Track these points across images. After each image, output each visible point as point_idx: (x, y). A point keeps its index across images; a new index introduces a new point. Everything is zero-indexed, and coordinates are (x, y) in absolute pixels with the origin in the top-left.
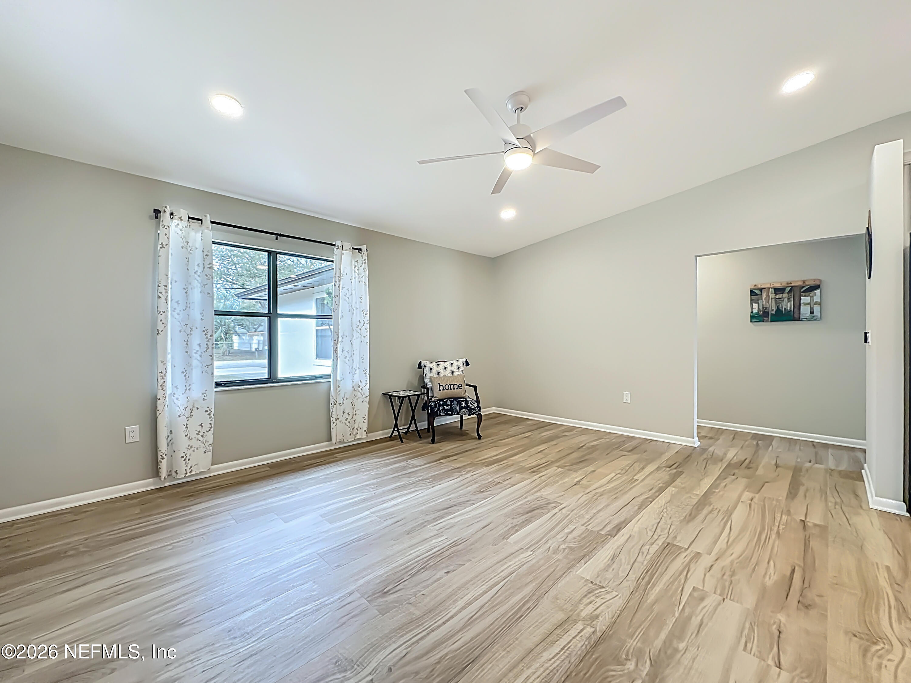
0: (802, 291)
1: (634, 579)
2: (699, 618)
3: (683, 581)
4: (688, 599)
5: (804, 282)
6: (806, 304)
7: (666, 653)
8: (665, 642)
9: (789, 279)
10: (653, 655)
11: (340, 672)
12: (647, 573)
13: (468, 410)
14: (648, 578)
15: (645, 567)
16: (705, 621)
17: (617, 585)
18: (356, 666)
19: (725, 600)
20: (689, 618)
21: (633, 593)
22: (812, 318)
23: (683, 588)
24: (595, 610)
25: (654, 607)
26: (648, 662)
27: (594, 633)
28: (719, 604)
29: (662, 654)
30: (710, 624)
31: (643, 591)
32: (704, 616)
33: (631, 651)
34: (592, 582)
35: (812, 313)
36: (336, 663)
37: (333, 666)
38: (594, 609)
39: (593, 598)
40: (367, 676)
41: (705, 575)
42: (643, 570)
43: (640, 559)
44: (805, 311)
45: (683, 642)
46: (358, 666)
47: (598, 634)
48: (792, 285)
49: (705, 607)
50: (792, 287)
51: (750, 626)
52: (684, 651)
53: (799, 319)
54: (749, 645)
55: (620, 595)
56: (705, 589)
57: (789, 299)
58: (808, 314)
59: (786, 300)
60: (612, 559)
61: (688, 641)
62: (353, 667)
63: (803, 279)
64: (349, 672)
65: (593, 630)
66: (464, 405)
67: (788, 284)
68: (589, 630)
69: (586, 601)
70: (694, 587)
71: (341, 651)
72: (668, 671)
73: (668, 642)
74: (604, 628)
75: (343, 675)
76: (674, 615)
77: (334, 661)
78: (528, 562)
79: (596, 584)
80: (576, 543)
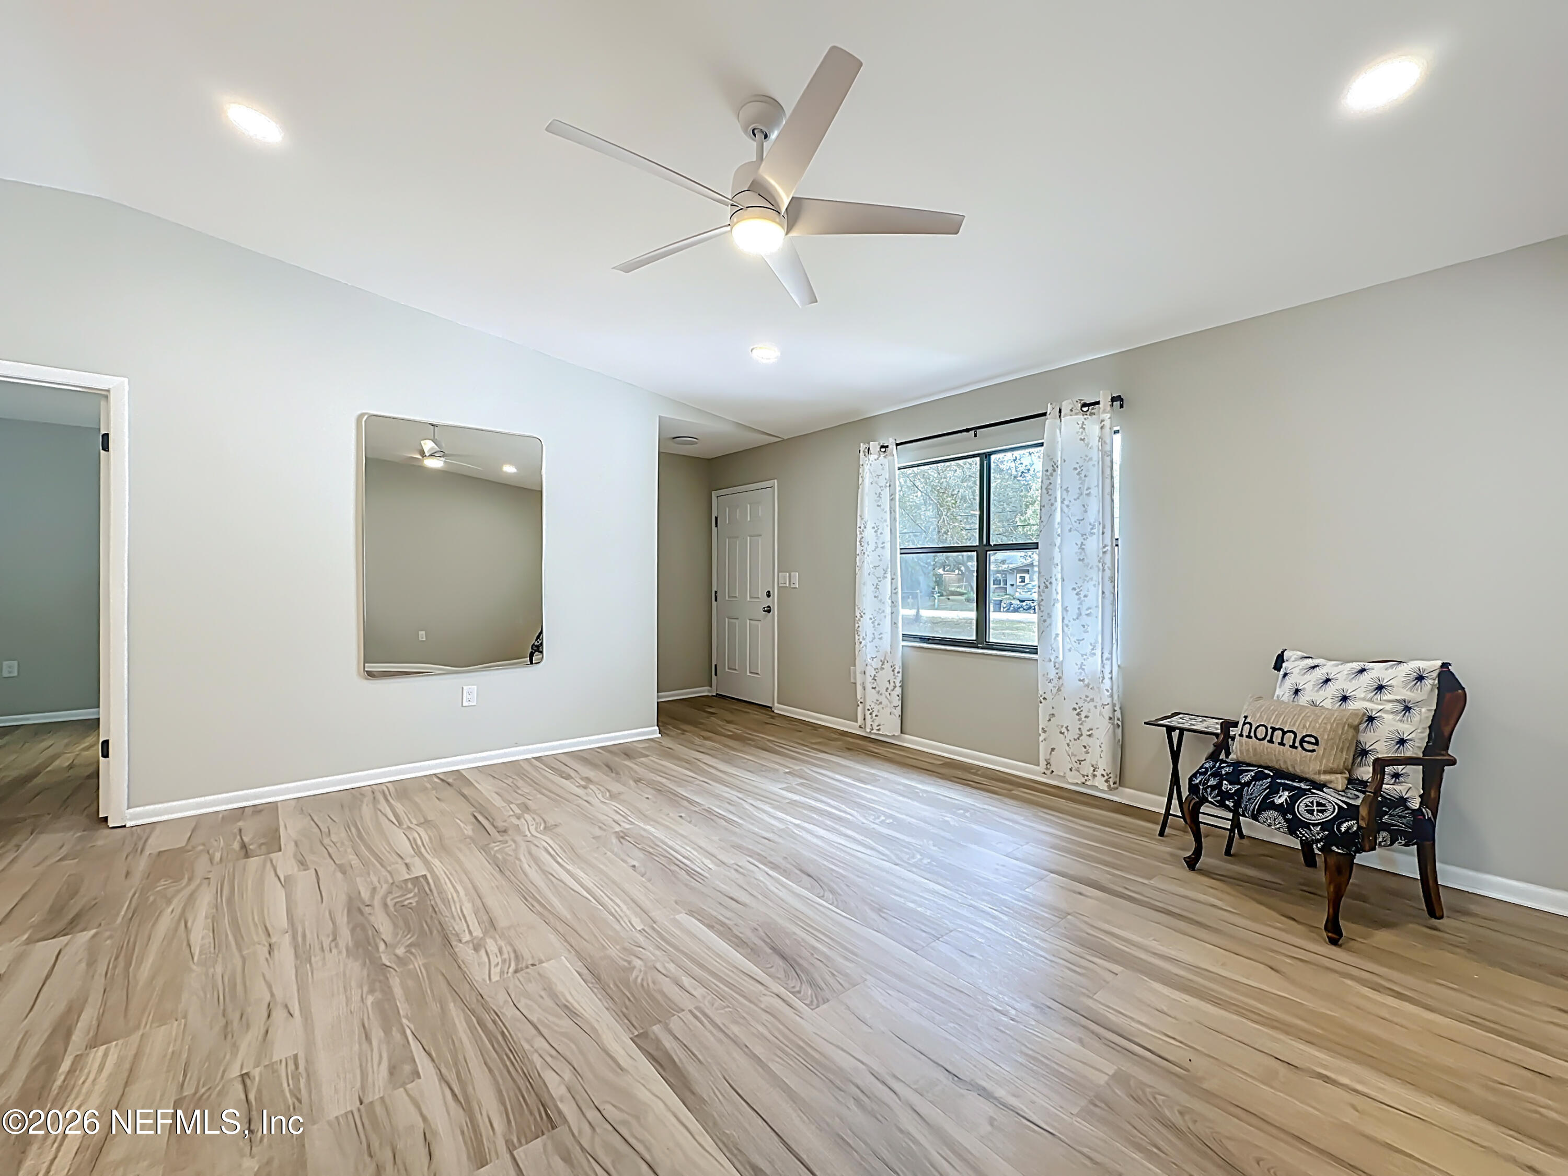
1: (504, 1010)
2: (375, 1043)
3: (443, 1070)
4: (411, 1052)
7: (380, 982)
8: (390, 987)
10: (389, 971)
12: (503, 1033)
13: (1286, 820)
14: (491, 1029)
15: (515, 1039)
16: (365, 1046)
17: (508, 987)
19: (358, 1103)
20: (387, 1031)
21: (480, 998)
23: (433, 1060)
24: (487, 952)
25: (438, 1005)
26: (388, 964)
27: (460, 941)
28: (363, 1087)
29: (382, 978)
30: (356, 1047)
31: (473, 1009)
32: (372, 1050)
33: (412, 958)
34: (533, 965)
38: (489, 951)
39: (506, 956)
41: (425, 1119)
42: (512, 1033)
43: (540, 1043)
45: (372, 1003)
47: (454, 943)
49: (380, 1063)
51: (299, 1096)
52: (364, 997)
54: (291, 1067)
55: (488, 982)
56: (402, 1089)
60: (566, 1006)
61: (367, 1008)
65: (464, 940)
66: (1278, 801)
68: (467, 937)
69: (506, 949)
70: (419, 1077)
72: (365, 973)
73: (387, 991)
74: (457, 950)
76: (407, 1018)
78: (619, 922)
79: (527, 967)
80: (639, 980)
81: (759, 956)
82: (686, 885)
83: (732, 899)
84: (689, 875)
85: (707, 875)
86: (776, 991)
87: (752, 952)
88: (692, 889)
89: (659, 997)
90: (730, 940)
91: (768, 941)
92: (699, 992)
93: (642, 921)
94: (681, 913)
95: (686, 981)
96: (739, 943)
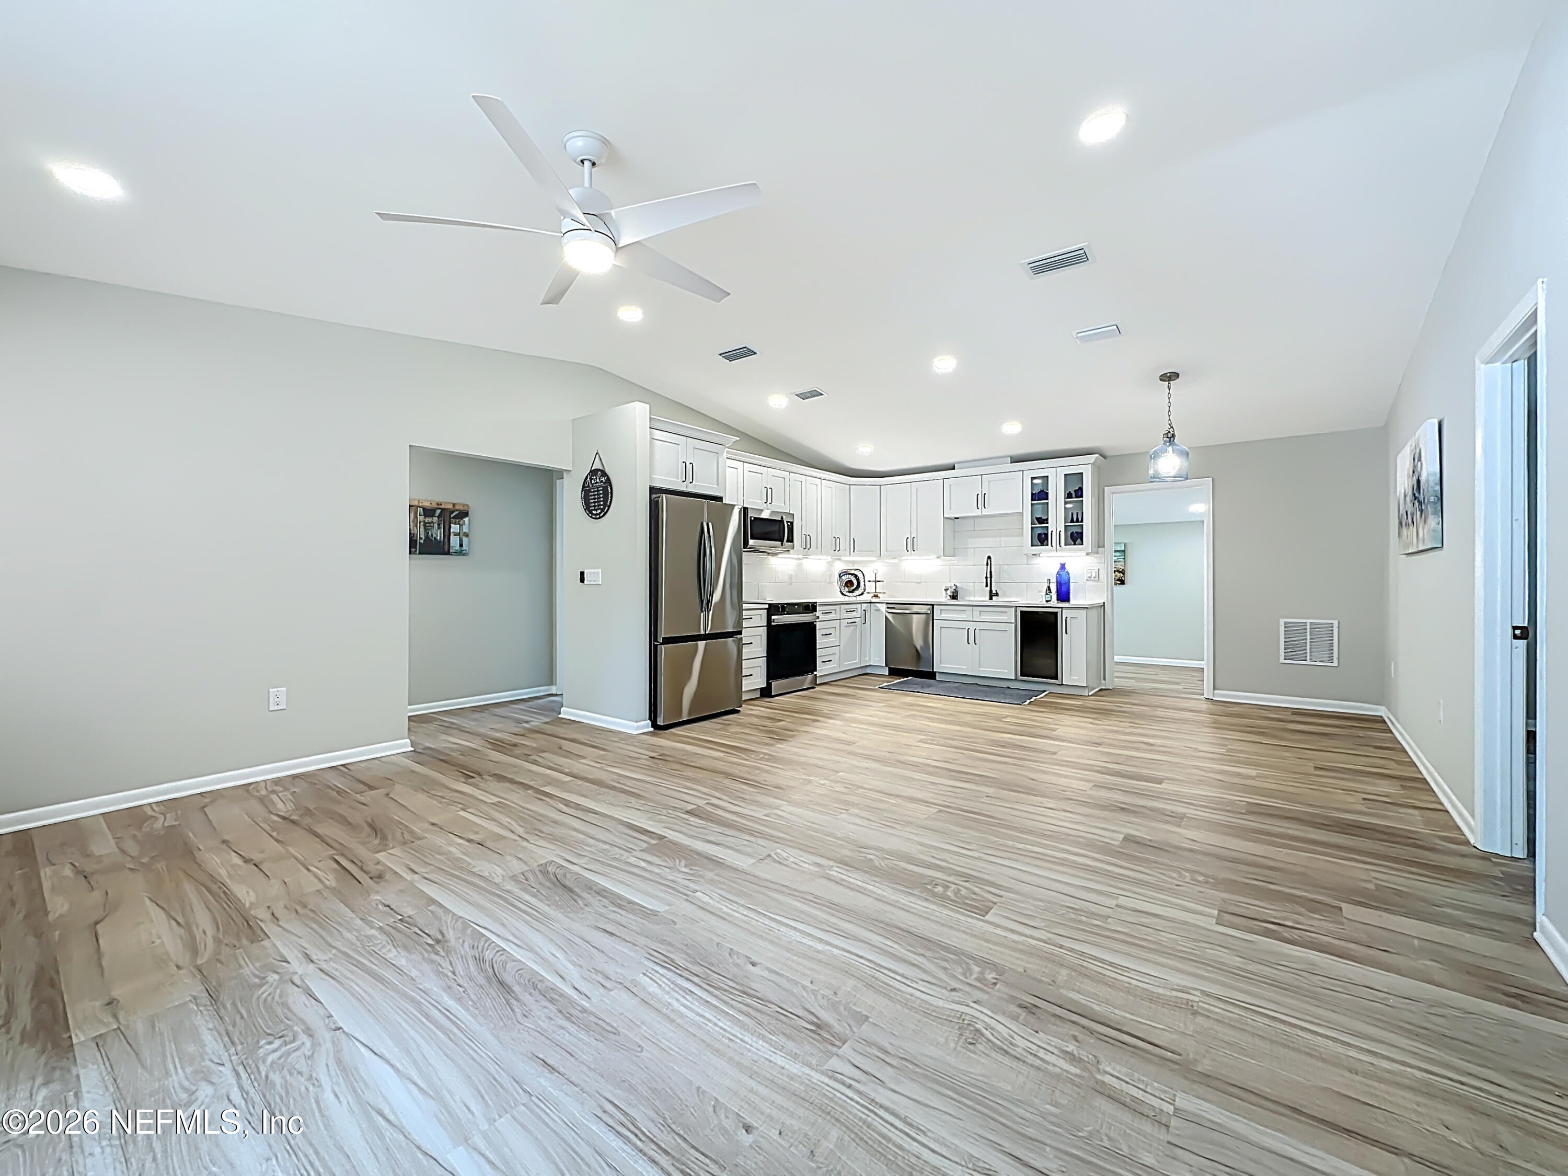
0: (452, 516)
5: (454, 505)
6: (456, 534)
9: (440, 500)
11: (983, 1035)
18: (966, 1022)
22: (460, 553)
35: (461, 545)
36: (971, 1044)
37: (978, 1045)
40: (971, 1007)
44: (455, 541)
46: (964, 1020)
48: (442, 507)
50: (442, 509)
53: (448, 553)
57: (439, 525)
58: (458, 548)
59: (436, 525)
62: (969, 1025)
63: (454, 502)
64: (977, 1026)
67: (438, 504)
71: (952, 1045)
75: (984, 1031)
77: (971, 1047)
80: (677, 861)
81: (586, 885)
82: (670, 944)
83: (612, 934)
84: (672, 960)
85: (646, 963)
86: (576, 866)
87: (591, 887)
88: (663, 942)
89: (658, 854)
90: (612, 894)
91: (575, 897)
92: (632, 860)
93: (700, 900)
94: (664, 912)
95: (643, 864)
96: (602, 893)
